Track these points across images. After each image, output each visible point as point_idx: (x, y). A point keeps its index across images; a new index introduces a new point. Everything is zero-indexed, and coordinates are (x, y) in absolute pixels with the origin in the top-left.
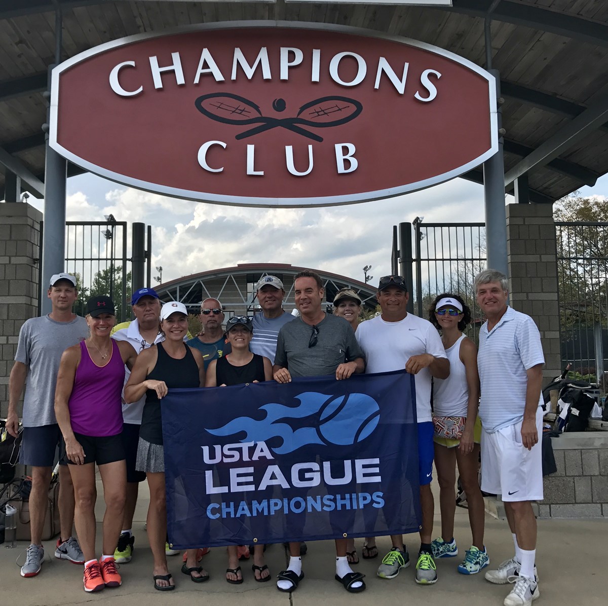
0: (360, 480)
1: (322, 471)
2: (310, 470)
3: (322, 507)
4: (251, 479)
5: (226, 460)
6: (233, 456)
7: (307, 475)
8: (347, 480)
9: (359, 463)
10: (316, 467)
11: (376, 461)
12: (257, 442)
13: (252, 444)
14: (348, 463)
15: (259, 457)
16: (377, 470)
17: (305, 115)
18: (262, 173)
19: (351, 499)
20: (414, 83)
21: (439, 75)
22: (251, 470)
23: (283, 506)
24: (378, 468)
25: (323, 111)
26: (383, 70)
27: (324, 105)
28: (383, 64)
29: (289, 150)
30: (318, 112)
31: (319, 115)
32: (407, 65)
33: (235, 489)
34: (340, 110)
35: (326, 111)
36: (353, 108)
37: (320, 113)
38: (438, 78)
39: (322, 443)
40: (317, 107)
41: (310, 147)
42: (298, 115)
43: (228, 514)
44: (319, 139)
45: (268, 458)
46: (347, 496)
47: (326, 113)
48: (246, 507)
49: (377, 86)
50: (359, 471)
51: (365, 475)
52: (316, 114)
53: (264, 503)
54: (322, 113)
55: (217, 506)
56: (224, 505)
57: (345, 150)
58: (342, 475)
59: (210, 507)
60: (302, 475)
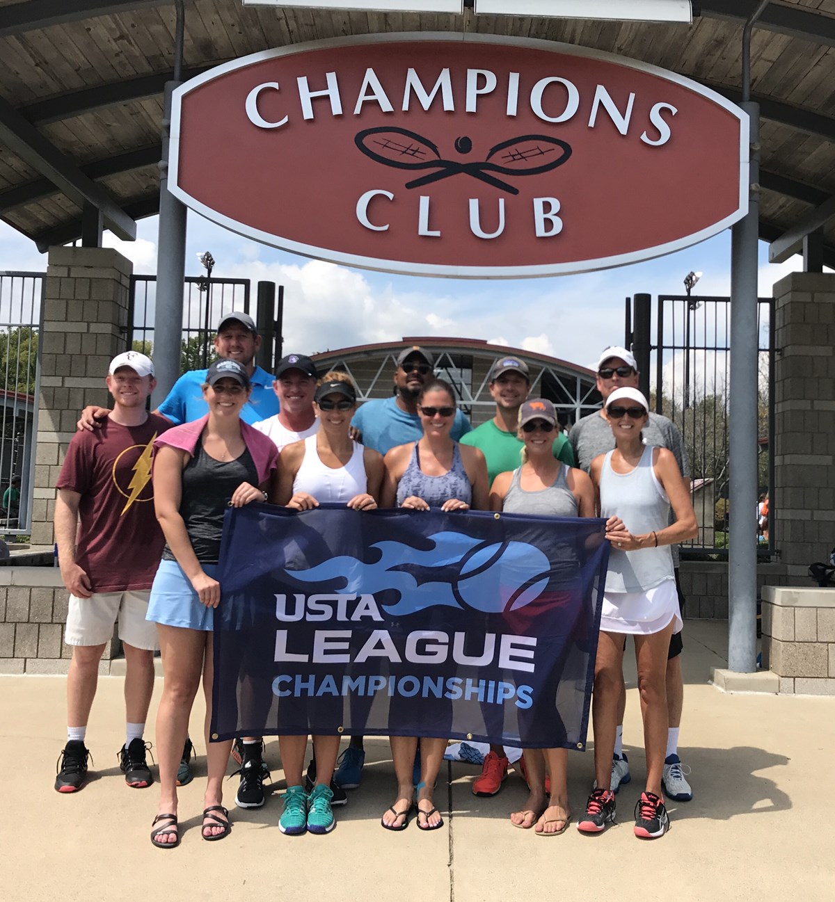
0: (505, 663)
1: (451, 645)
2: (435, 642)
3: (444, 692)
4: (346, 646)
5: (310, 618)
6: (322, 612)
7: (429, 648)
8: (485, 660)
9: (507, 640)
10: (443, 637)
11: (532, 641)
12: (362, 595)
13: (353, 597)
14: (490, 639)
15: (362, 617)
16: (530, 654)
17: (497, 160)
18: (437, 234)
19: (487, 687)
20: (640, 120)
21: (674, 111)
22: (348, 634)
23: (387, 685)
24: (533, 652)
25: (520, 154)
26: (601, 103)
27: (521, 147)
28: (602, 94)
29: (474, 204)
30: (513, 156)
31: (514, 160)
32: (632, 96)
33: (319, 658)
34: (542, 153)
35: (524, 155)
36: (559, 152)
37: (515, 157)
38: (673, 114)
39: (458, 606)
40: (512, 149)
41: (502, 201)
42: (488, 158)
43: (304, 691)
44: (514, 191)
45: (375, 619)
46: (482, 683)
47: (523, 158)
48: (333, 683)
49: (592, 123)
50: (506, 651)
51: (512, 658)
52: (511, 158)
53: (361, 680)
54: (519, 157)
55: (288, 679)
56: (298, 678)
57: (547, 207)
58: (479, 652)
59: (277, 681)
60: (421, 647)
